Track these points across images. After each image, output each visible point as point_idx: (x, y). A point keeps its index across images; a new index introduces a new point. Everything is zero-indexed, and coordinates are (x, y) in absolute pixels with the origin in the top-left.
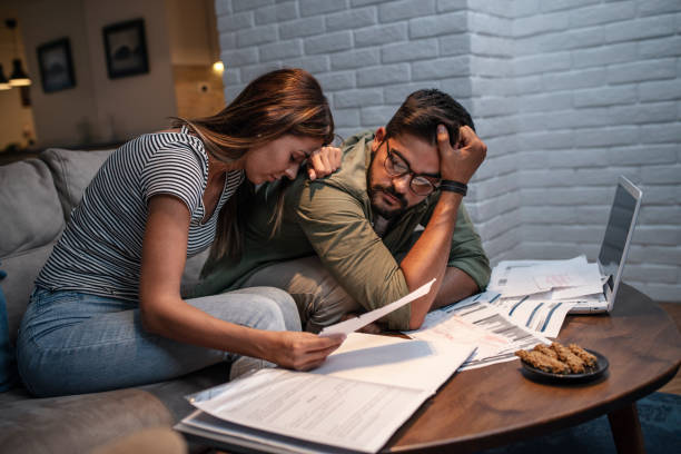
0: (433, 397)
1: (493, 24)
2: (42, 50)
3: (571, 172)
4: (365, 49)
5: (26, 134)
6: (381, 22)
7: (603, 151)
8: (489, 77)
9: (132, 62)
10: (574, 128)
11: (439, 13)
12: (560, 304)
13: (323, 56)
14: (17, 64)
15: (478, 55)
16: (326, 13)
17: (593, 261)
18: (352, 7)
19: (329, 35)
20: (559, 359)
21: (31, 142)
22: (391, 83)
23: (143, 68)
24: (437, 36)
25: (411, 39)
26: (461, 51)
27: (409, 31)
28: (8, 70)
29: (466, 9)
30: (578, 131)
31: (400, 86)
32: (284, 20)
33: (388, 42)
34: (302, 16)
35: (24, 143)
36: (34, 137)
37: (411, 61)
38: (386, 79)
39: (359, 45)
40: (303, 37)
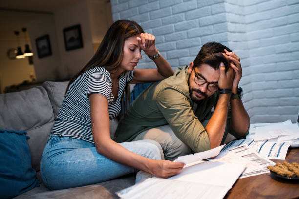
0: (231, 190)
1: (237, 18)
2: (38, 40)
3: (275, 82)
4: (180, 32)
5: (31, 76)
6: (186, 20)
7: (290, 72)
8: (237, 42)
9: (76, 43)
10: (276, 63)
11: (212, 14)
12: (284, 143)
13: (161, 36)
14: (27, 47)
15: (231, 32)
16: (162, 17)
17: (295, 123)
18: (173, 14)
19: (163, 27)
20: (289, 170)
21: (34, 80)
22: (192, 47)
23: (81, 46)
24: (212, 24)
25: (200, 27)
26: (223, 31)
27: (199, 23)
28: (23, 49)
29: (225, 12)
30: (278, 64)
31: (196, 47)
32: (144, 21)
33: (190, 29)
34: (151, 19)
35: (30, 80)
36: (35, 77)
37: (201, 36)
38: (190, 45)
39: (177, 30)
40: (152, 28)
